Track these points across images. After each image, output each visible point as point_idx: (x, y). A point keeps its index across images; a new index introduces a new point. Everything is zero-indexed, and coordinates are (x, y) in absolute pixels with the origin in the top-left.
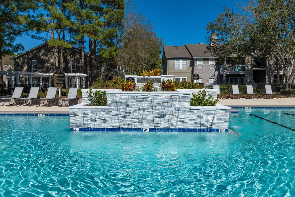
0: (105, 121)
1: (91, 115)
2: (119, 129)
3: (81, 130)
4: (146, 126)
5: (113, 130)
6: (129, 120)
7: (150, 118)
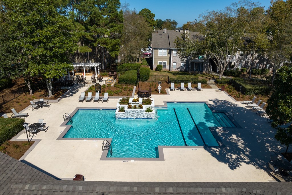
0: (124, 116)
1: (121, 115)
2: (128, 118)
3: (118, 118)
4: (134, 117)
5: (126, 118)
6: (130, 116)
7: (135, 115)
